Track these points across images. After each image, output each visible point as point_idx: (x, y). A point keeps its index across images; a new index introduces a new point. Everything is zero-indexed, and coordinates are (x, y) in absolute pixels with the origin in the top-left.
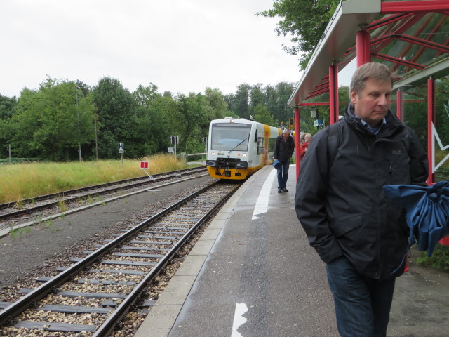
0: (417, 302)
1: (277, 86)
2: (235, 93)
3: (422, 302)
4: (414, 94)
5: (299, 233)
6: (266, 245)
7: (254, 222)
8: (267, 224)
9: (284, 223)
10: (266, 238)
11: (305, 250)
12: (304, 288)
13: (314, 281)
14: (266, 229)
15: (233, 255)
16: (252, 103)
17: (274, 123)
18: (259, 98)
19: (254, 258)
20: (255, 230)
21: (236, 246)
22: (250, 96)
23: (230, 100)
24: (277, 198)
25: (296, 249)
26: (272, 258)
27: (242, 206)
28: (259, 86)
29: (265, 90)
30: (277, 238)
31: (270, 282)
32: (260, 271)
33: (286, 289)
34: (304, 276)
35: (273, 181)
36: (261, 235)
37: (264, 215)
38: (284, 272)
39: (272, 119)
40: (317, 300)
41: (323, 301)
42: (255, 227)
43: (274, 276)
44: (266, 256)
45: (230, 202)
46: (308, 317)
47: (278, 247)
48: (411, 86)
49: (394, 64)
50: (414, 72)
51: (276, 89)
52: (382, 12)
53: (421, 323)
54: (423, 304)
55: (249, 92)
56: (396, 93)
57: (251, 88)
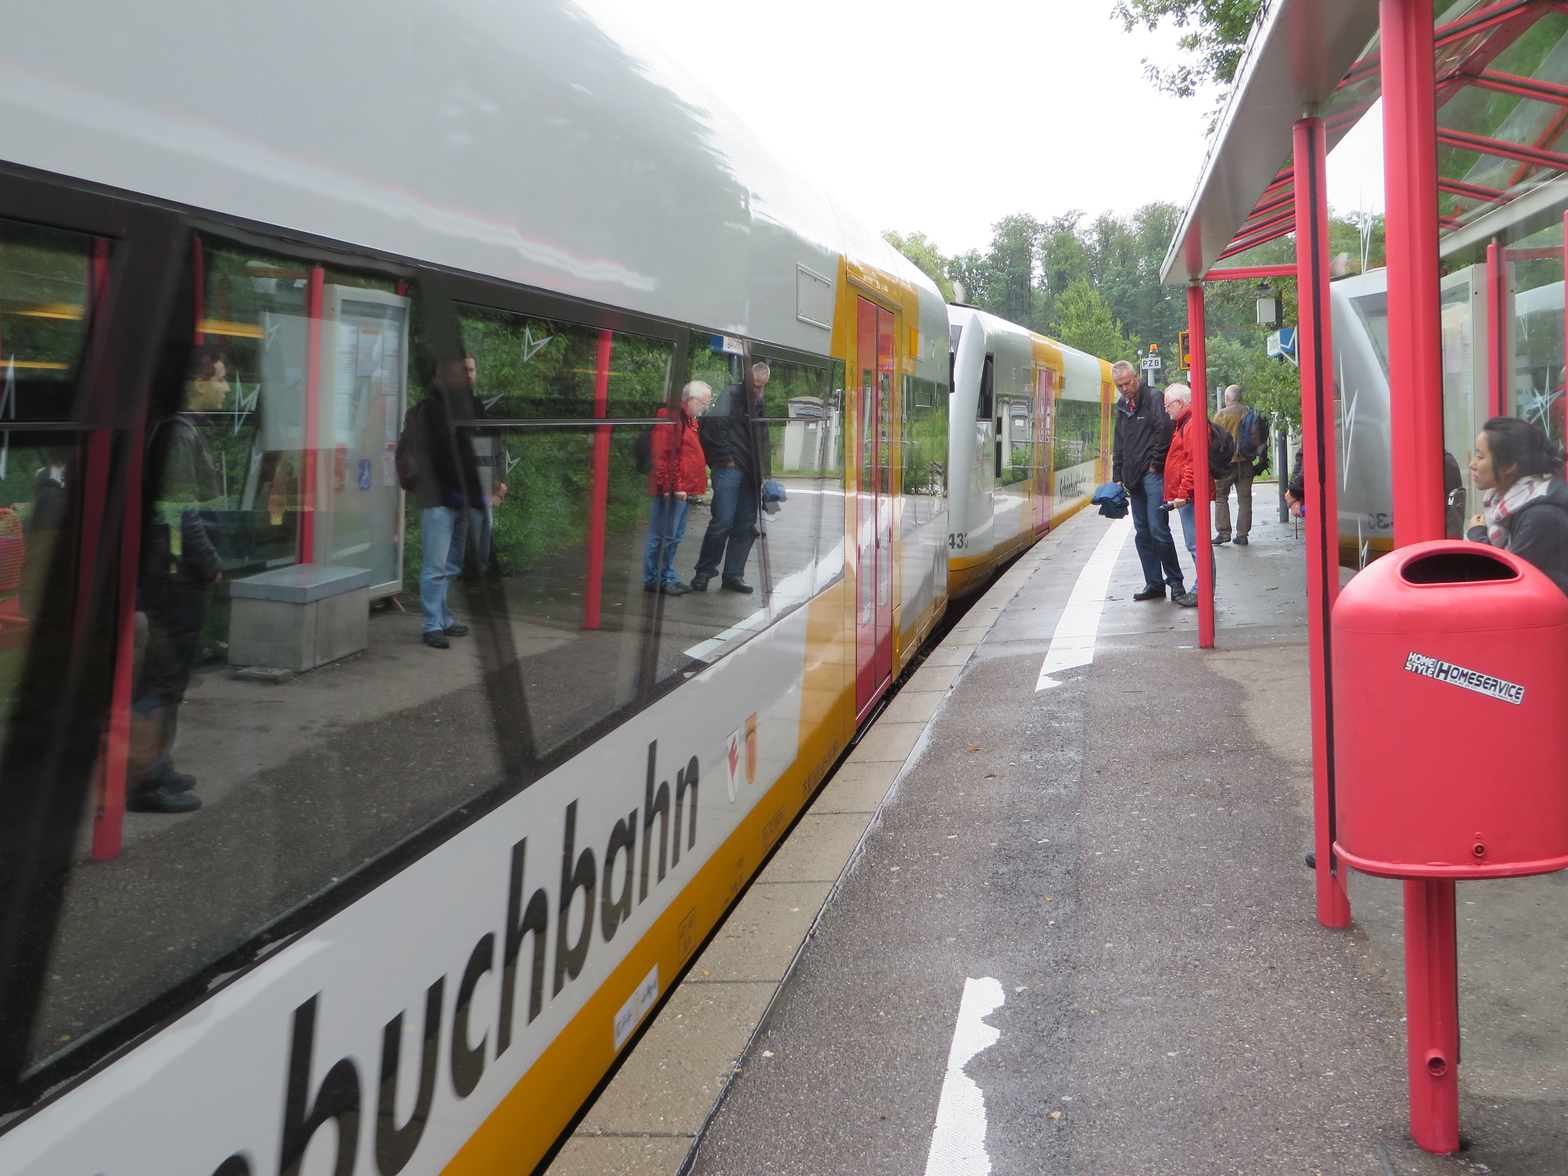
2: (985, 250)
5: (1201, 735)
6: (1082, 777)
7: (1042, 697)
8: (1088, 705)
9: (1150, 700)
10: (1084, 754)
11: (1222, 794)
12: (1211, 927)
13: (1247, 902)
14: (1085, 722)
15: (964, 814)
16: (1046, 281)
17: (1125, 349)
18: (1071, 265)
19: (1038, 822)
20: (1046, 725)
21: (976, 782)
22: (1039, 259)
23: (970, 274)
24: (1131, 615)
25: (1191, 790)
26: (1101, 823)
27: (1005, 643)
28: (1073, 220)
29: (1094, 234)
30: (1124, 753)
31: (1091, 906)
32: (1056, 867)
33: (1146, 928)
34: (1212, 883)
35: (1118, 554)
36: (1067, 743)
37: (1079, 674)
38: (1142, 870)
39: (1118, 334)
40: (1254, 968)
41: (1277, 973)
42: (1045, 717)
43: (1105, 885)
44: (1078, 816)
45: (960, 630)
46: (1218, 1026)
47: (1123, 785)
49: (1557, 111)
51: (1134, 227)
55: (1035, 243)
56: (1561, 219)
57: (1042, 228)
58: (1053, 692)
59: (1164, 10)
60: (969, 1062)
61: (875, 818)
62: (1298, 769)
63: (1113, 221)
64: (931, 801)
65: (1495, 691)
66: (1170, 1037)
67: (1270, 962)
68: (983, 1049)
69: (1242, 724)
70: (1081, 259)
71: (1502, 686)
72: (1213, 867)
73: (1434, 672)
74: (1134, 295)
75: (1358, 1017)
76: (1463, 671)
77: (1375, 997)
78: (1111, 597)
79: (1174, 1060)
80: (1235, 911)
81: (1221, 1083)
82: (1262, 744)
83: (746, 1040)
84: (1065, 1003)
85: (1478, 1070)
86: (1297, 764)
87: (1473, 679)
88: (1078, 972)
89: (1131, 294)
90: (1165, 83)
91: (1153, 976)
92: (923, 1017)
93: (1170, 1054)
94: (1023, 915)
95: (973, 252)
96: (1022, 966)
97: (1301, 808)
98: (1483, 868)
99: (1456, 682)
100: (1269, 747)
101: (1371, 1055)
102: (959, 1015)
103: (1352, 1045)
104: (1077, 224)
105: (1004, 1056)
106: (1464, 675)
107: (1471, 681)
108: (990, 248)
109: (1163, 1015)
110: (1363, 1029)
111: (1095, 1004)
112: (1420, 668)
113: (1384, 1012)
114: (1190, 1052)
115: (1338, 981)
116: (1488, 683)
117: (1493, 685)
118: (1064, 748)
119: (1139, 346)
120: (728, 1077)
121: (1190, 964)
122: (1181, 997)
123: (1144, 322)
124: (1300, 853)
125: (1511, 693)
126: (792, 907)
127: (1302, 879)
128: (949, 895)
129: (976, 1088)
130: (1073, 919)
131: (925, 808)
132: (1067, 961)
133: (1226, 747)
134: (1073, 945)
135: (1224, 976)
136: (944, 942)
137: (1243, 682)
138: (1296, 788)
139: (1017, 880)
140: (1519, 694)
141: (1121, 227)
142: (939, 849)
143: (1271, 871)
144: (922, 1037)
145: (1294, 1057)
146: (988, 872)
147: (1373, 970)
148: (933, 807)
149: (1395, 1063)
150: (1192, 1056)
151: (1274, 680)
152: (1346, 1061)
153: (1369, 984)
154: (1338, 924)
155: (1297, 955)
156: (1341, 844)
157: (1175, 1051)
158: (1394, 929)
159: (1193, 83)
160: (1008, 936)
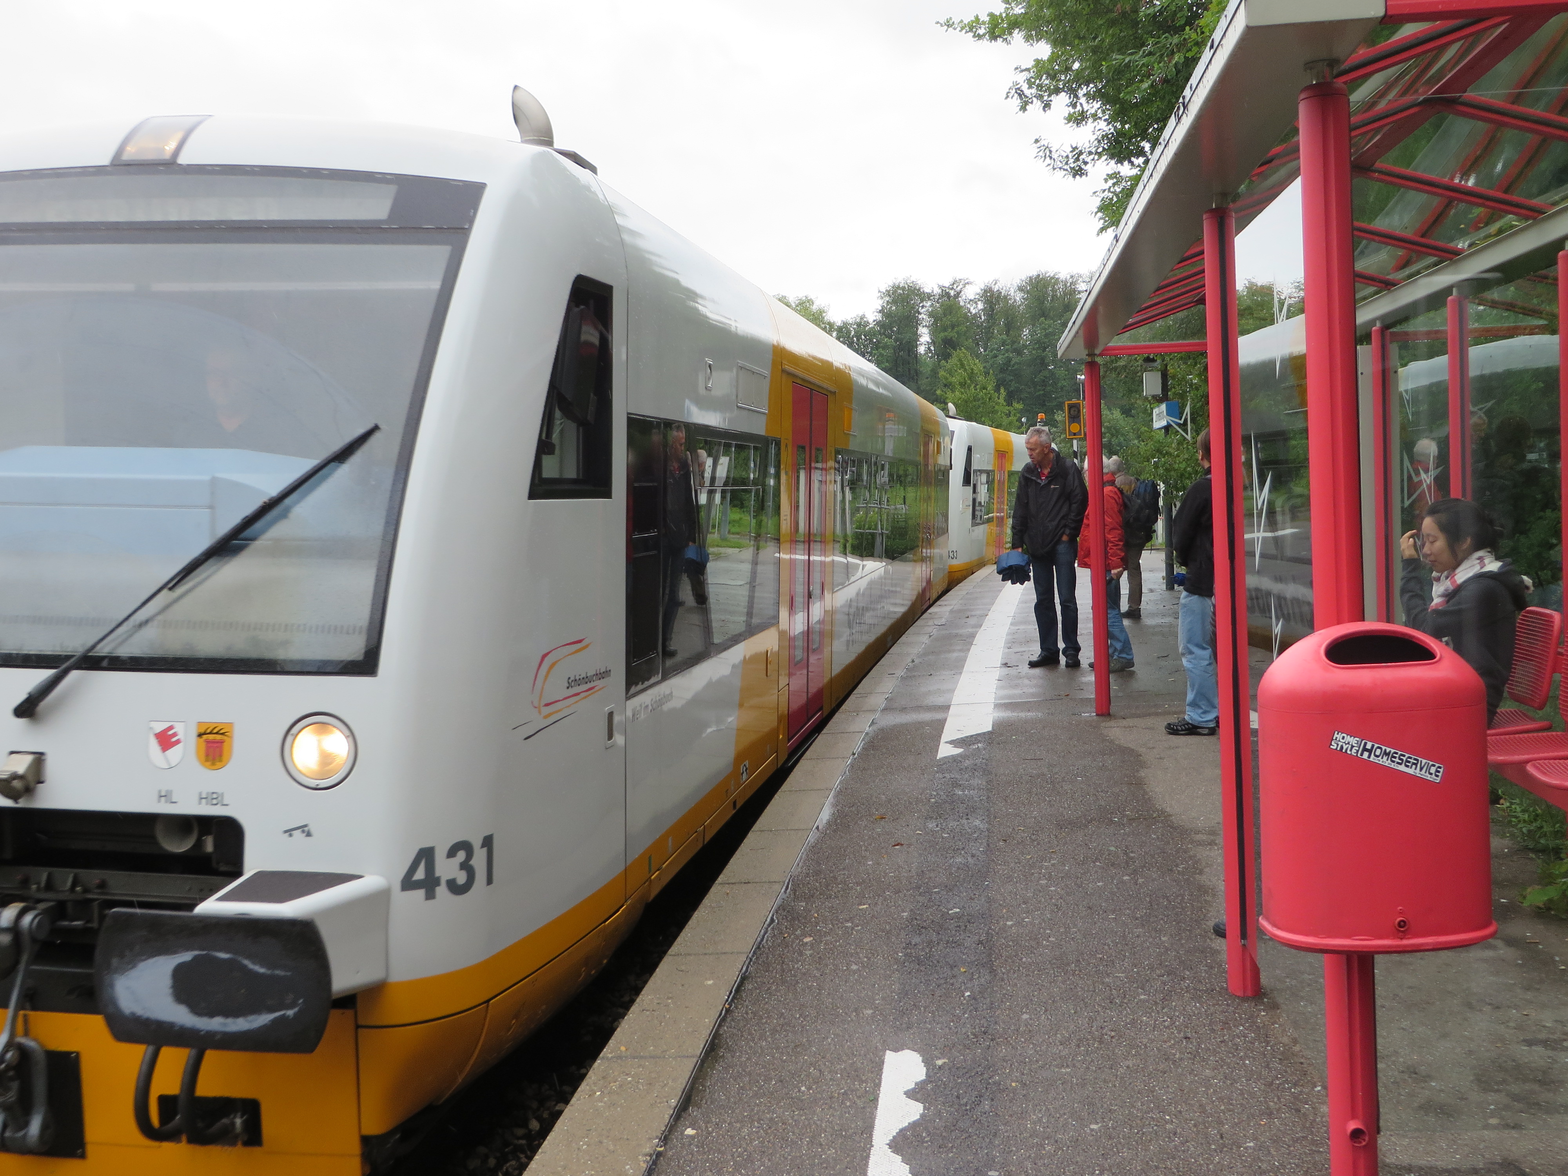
0: (1530, 1043)
1: (1021, 289)
2: (872, 316)
3: (1545, 1043)
4: (1510, 307)
5: (1103, 803)
6: (988, 845)
7: (944, 764)
8: (990, 773)
9: (1051, 768)
10: (989, 823)
11: (1127, 863)
12: (1125, 997)
13: (1158, 972)
14: (988, 789)
15: (875, 884)
16: (932, 348)
17: (1008, 415)
18: (957, 333)
19: (948, 892)
20: (949, 792)
21: (883, 851)
22: (926, 326)
23: (858, 340)
24: (1026, 682)
25: (1097, 859)
26: (1010, 892)
27: (903, 710)
28: (959, 289)
29: (979, 303)
30: (1028, 821)
31: (1005, 976)
32: (969, 937)
33: (1061, 998)
34: (1123, 953)
35: (1010, 620)
36: (971, 810)
37: (980, 742)
38: (1053, 939)
39: (1002, 401)
40: (1169, 1039)
41: (1191, 1043)
42: (948, 784)
43: (1017, 955)
44: (987, 885)
45: (858, 696)
46: (1138, 1097)
47: (1029, 854)
48: (1497, 275)
49: (1435, 202)
50: (1506, 230)
51: (1019, 297)
52: (1391, 16)
53: (1545, 1120)
54: (1550, 1053)
55: (922, 311)
56: (1444, 304)
57: (929, 296)
58: (954, 759)
59: (1057, 91)
60: (894, 1137)
61: (784, 887)
62: (1199, 837)
63: (998, 291)
64: (840, 870)
65: (1416, 769)
66: (1091, 1110)
67: (1185, 1032)
68: (907, 1124)
69: (1142, 792)
70: (967, 327)
71: (1423, 764)
72: (1123, 936)
73: (1358, 751)
74: (1018, 364)
75: (1274, 1087)
76: (1385, 750)
77: (1289, 1067)
78: (1006, 664)
79: (1097, 1133)
80: (1147, 981)
81: (1144, 1156)
82: (1163, 812)
83: (667, 1117)
84: (986, 1076)
85: (1393, 1139)
86: (1198, 832)
87: (1395, 757)
88: (997, 1044)
89: (1016, 363)
90: (1059, 163)
91: (1071, 1048)
92: (845, 1091)
93: (1094, 1126)
94: (938, 986)
95: (861, 318)
96: (941, 1038)
97: (1205, 877)
98: (1405, 942)
99: (1379, 761)
100: (1170, 815)
101: (1288, 1125)
102: (881, 1089)
103: (1270, 1115)
104: (963, 293)
105: (929, 1131)
106: (1387, 754)
107: (1393, 759)
108: (877, 314)
109: (1083, 1086)
110: (1279, 1099)
111: (1016, 1077)
112: (1345, 747)
113: (1300, 1079)
114: (1112, 1124)
115: (1252, 1052)
116: (1409, 762)
117: (1414, 764)
118: (969, 816)
119: (1022, 413)
120: (651, 1155)
121: (1106, 1035)
122: (1100, 1068)
123: (1029, 390)
124: (1206, 922)
125: (1431, 771)
126: (706, 979)
127: (1211, 948)
128: (863, 966)
129: (903, 1164)
130: (989, 990)
131: (835, 878)
132: (985, 1033)
133: (1127, 816)
134: (991, 1017)
135: (1140, 1047)
136: (861, 1015)
137: (1141, 749)
138: (1199, 856)
139: (930, 951)
140: (1439, 772)
141: (1005, 297)
142: (851, 920)
143: (1180, 940)
144: (845, 1112)
145: (1214, 1127)
146: (902, 942)
147: (1285, 1040)
148: (842, 876)
149: (1312, 1133)
150: (1114, 1129)
151: (1170, 748)
152: (1265, 1131)
153: (1283, 1053)
154: (1249, 993)
155: (1210, 1025)
156: (1267, 919)
157: (1097, 1123)
158: (1302, 998)
159: (1086, 163)
160: (925, 1008)
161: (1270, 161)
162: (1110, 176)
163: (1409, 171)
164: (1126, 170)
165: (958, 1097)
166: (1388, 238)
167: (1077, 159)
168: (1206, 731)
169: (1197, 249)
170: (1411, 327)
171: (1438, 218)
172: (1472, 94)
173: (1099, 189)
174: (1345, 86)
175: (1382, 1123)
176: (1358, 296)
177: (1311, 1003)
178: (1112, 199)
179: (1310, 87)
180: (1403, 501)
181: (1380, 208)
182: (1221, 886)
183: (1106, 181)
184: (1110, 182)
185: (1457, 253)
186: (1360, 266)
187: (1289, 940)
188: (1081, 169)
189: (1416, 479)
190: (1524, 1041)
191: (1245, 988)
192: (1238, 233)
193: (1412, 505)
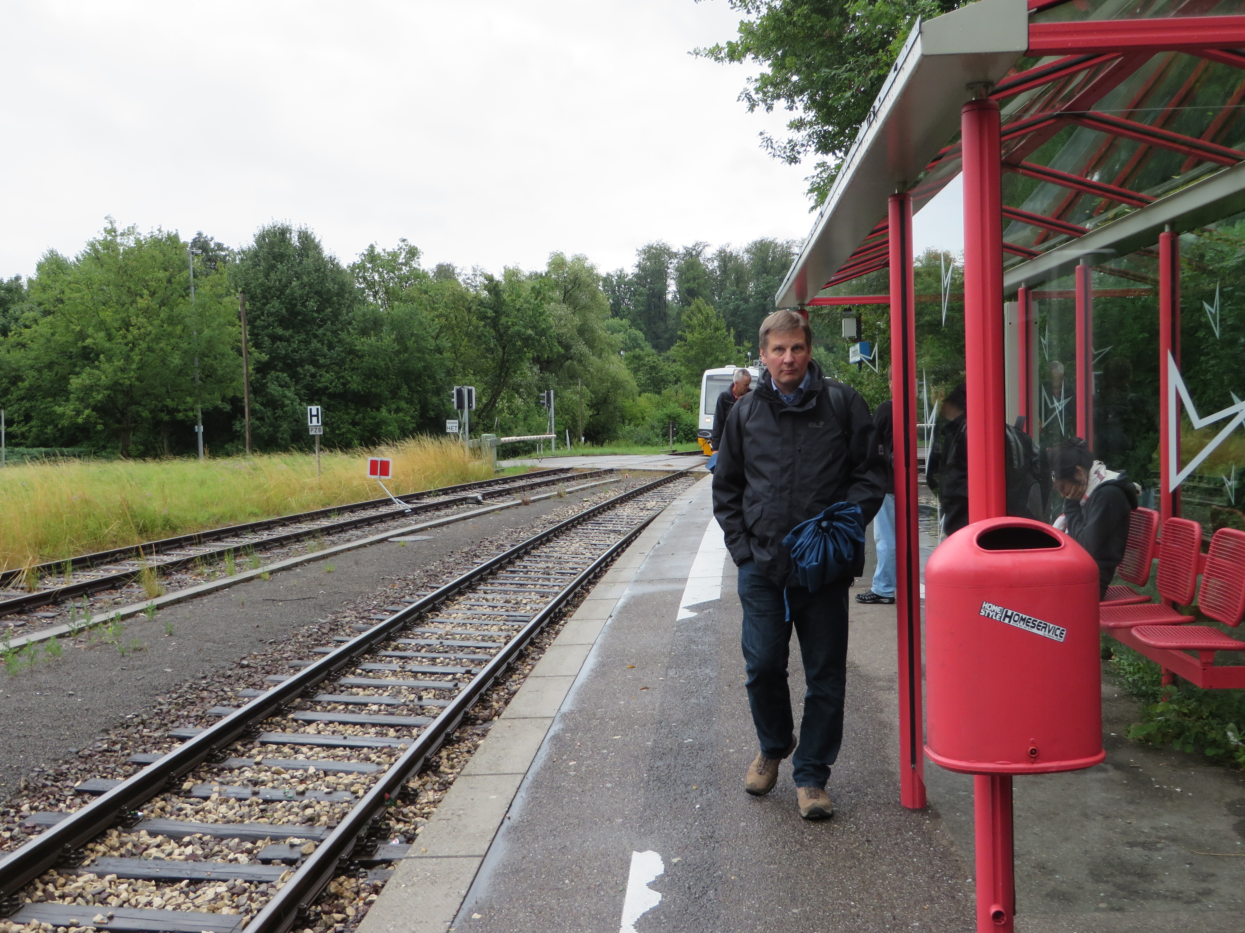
0: (1132, 845)
1: (747, 251)
2: (630, 269)
3: (1143, 845)
4: (1123, 274)
6: (716, 689)
7: (682, 625)
8: (719, 632)
10: (717, 671)
13: (847, 789)
14: (716, 645)
15: (626, 719)
16: (678, 296)
18: (698, 284)
19: (683, 726)
20: (687, 647)
21: (633, 693)
22: (673, 278)
23: (619, 288)
26: (733, 726)
27: (652, 582)
28: (700, 249)
29: (716, 261)
31: (728, 792)
32: (700, 761)
33: (771, 810)
36: (704, 662)
37: (711, 607)
39: (731, 338)
40: (855, 842)
41: (872, 845)
42: (685, 641)
43: (737, 775)
44: (715, 720)
45: (617, 571)
46: (830, 888)
48: (1112, 251)
49: (1069, 192)
50: (1121, 215)
51: (746, 257)
52: (1032, 51)
53: (1142, 904)
54: (1146, 852)
55: (670, 266)
56: (1073, 271)
57: (675, 255)
58: (690, 621)
59: (778, 97)
60: (638, 920)
61: (554, 722)
62: (881, 683)
63: (730, 252)
64: (599, 708)
65: (1045, 631)
66: (793, 898)
67: (867, 836)
68: (648, 909)
70: (705, 280)
71: (1051, 628)
73: (1001, 617)
74: (746, 310)
75: (936, 879)
76: (1022, 617)
77: (947, 863)
79: (797, 916)
80: (838, 796)
83: (458, 904)
84: (711, 871)
85: (1026, 919)
86: (880, 680)
87: (1029, 622)
88: (721, 846)
89: (743, 309)
90: (778, 152)
91: (778, 848)
92: (600, 884)
93: (795, 911)
94: (675, 800)
95: (621, 271)
96: (677, 841)
97: (884, 714)
98: (1036, 766)
99: (1017, 625)
101: (946, 909)
102: (628, 881)
103: (932, 901)
104: (702, 253)
105: (665, 915)
106: (1023, 619)
107: (1028, 624)
108: (635, 268)
109: (787, 879)
110: (939, 888)
111: (735, 871)
112: (991, 614)
113: (955, 874)
114: (809, 909)
115: (919, 851)
116: (1040, 626)
117: (1043, 627)
118: (702, 666)
119: (748, 350)
121: (806, 838)
122: (800, 865)
124: (885, 750)
125: (1057, 634)
126: (490, 795)
127: (888, 771)
128: (616, 785)
130: (714, 803)
131: (594, 714)
132: (711, 837)
134: (716, 824)
135: (832, 848)
136: (614, 823)
138: (880, 699)
139: (669, 772)
140: (1063, 634)
141: (736, 257)
142: (606, 747)
143: (864, 764)
144: (600, 900)
145: (888, 911)
146: (647, 766)
147: (945, 842)
148: (600, 713)
149: (964, 914)
150: (811, 912)
151: (859, 613)
152: (928, 914)
153: (942, 853)
154: (917, 806)
155: (887, 831)
156: (931, 748)
157: (798, 908)
158: (959, 810)
159: (799, 153)
160: (665, 817)
161: (940, 158)
162: (819, 165)
163: (1048, 168)
164: (831, 160)
165: (689, 888)
166: (1030, 219)
167: (793, 150)
168: (887, 601)
169: (884, 224)
170: (1047, 288)
171: (1070, 205)
172: (1095, 111)
173: (809, 175)
174: (997, 103)
175: (1017, 908)
176: (1006, 264)
177: (965, 814)
178: (819, 183)
179: (970, 103)
180: (1041, 423)
181: (1026, 195)
182: (897, 722)
183: (816, 168)
184: (819, 170)
185: (1083, 232)
186: (1008, 240)
187: (946, 764)
188: (795, 158)
189: (1051, 407)
190: (1127, 843)
191: (914, 803)
192: (915, 212)
193: (1047, 426)
